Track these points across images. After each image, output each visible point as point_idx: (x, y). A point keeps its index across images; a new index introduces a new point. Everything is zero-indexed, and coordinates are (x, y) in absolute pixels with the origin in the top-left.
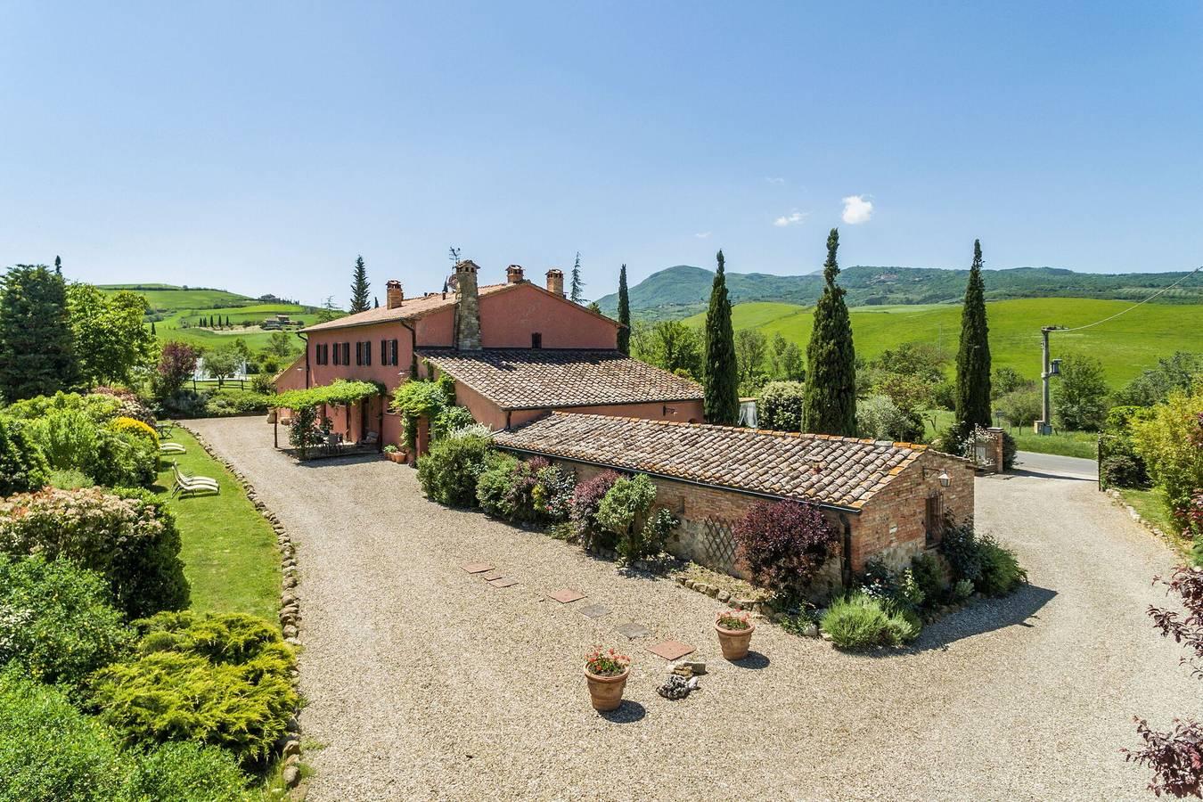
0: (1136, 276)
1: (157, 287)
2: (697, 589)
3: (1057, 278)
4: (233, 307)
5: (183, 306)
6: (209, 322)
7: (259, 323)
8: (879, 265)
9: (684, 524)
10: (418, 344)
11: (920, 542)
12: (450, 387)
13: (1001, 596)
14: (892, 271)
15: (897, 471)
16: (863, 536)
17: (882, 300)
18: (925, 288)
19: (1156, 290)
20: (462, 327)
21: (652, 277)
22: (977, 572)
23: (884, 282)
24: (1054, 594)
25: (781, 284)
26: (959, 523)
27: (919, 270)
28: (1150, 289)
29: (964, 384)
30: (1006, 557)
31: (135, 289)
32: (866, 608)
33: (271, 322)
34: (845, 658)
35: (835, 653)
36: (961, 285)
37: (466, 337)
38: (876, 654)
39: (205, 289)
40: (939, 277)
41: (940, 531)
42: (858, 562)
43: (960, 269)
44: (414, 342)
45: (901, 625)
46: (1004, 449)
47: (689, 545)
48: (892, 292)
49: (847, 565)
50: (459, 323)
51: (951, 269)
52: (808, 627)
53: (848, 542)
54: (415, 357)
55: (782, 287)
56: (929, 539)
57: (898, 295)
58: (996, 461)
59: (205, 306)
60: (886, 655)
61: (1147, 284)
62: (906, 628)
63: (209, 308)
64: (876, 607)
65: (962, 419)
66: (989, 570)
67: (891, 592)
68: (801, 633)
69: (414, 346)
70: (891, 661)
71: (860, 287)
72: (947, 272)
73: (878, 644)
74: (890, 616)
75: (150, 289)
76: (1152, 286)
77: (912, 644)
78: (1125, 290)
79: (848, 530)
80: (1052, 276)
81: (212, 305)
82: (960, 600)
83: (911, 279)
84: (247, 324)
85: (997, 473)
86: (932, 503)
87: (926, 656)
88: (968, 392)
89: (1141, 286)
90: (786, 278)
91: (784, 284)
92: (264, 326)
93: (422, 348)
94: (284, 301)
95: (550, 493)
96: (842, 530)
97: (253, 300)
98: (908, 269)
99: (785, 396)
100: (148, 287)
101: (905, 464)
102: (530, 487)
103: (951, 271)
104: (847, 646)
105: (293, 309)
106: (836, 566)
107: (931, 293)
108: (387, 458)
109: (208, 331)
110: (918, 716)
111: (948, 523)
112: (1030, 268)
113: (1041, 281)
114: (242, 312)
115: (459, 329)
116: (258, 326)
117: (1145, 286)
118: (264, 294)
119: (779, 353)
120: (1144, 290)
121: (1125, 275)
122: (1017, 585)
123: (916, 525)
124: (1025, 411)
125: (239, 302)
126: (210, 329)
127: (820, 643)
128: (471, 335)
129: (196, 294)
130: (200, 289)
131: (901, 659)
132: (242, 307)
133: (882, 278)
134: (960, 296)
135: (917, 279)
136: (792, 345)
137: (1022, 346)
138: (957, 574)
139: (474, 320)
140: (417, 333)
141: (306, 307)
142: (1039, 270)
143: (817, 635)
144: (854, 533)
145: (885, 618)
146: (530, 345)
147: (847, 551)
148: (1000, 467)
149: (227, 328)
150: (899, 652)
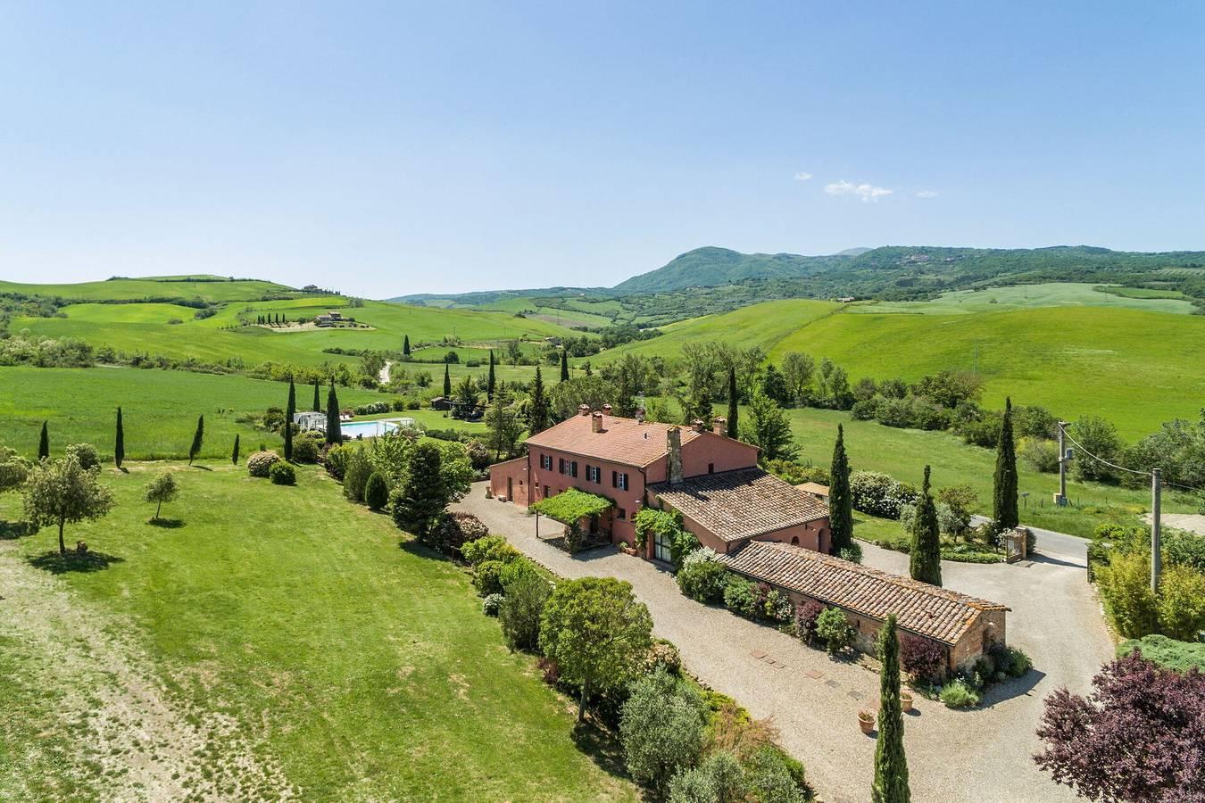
0: (1177, 255)
1: (205, 278)
2: (874, 671)
3: (1095, 257)
4: (280, 299)
5: (233, 298)
6: (266, 319)
7: (313, 320)
8: (909, 245)
9: (860, 634)
10: (647, 482)
11: (980, 652)
12: (680, 519)
13: (1019, 677)
14: (924, 251)
15: (969, 622)
16: (955, 655)
17: (914, 282)
18: (957, 268)
19: (1198, 270)
20: (673, 469)
21: (678, 258)
22: (1007, 668)
23: (914, 262)
24: (1045, 675)
25: (809, 265)
26: (998, 640)
27: (950, 250)
28: (1192, 270)
29: (999, 495)
30: (1021, 656)
31: (184, 281)
32: (958, 689)
33: (324, 319)
34: (951, 711)
35: (947, 709)
36: (994, 266)
37: (674, 475)
38: (964, 710)
39: (250, 280)
40: (971, 257)
41: (989, 644)
42: (953, 666)
43: (993, 248)
44: (645, 481)
45: (974, 697)
46: (1027, 542)
47: (861, 644)
48: (923, 273)
49: (948, 668)
50: (671, 467)
51: (983, 248)
52: (933, 696)
53: (949, 657)
54: (646, 491)
55: (810, 267)
56: (984, 649)
57: (928, 277)
58: (1021, 551)
59: (254, 298)
60: (968, 711)
61: (1189, 264)
62: (977, 699)
63: (257, 300)
64: (963, 688)
65: (998, 519)
66: (1013, 665)
67: (969, 682)
68: (930, 698)
69: (645, 484)
70: (971, 713)
71: (890, 268)
72: (979, 251)
73: (965, 706)
74: (970, 693)
75: (199, 281)
76: (1194, 266)
77: (980, 706)
78: (1166, 271)
79: (949, 652)
80: (1089, 255)
81: (260, 297)
82: (999, 681)
83: (942, 259)
84: (302, 321)
85: (1022, 559)
86: (985, 633)
87: (986, 711)
88: (1002, 501)
89: (1182, 266)
90: (815, 258)
91: (812, 264)
92: (318, 324)
93: (650, 484)
94: (326, 292)
95: (776, 607)
96: (946, 652)
97: (298, 291)
98: (939, 249)
99: (868, 486)
100: (197, 278)
101: (973, 618)
102: (763, 603)
103: (983, 250)
104: (951, 706)
105: (340, 302)
106: (943, 668)
107: (963, 273)
108: (622, 551)
109: (267, 329)
110: (985, 738)
111: (992, 640)
112: (1065, 247)
113: (1078, 260)
114: (292, 306)
115: (670, 470)
116: (312, 323)
117: (1186, 266)
118: (307, 285)
119: (826, 376)
120: (1185, 271)
121: (1166, 254)
122: (1028, 669)
123: (979, 645)
124: (1051, 459)
125: (284, 294)
126: (268, 326)
127: (940, 703)
128: (677, 473)
129: (241, 286)
130: (245, 280)
131: (975, 712)
132: (288, 299)
133: (913, 258)
134: (993, 277)
135: (949, 259)
136: (839, 369)
137: (1053, 362)
138: (998, 669)
139: (679, 464)
140: (648, 475)
141: (352, 300)
142: (1075, 249)
143: (937, 700)
144: (952, 653)
145: (968, 694)
146: (706, 472)
147: (949, 660)
148: (1025, 555)
149: (283, 325)
150: (974, 709)
